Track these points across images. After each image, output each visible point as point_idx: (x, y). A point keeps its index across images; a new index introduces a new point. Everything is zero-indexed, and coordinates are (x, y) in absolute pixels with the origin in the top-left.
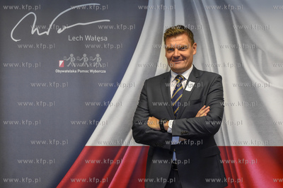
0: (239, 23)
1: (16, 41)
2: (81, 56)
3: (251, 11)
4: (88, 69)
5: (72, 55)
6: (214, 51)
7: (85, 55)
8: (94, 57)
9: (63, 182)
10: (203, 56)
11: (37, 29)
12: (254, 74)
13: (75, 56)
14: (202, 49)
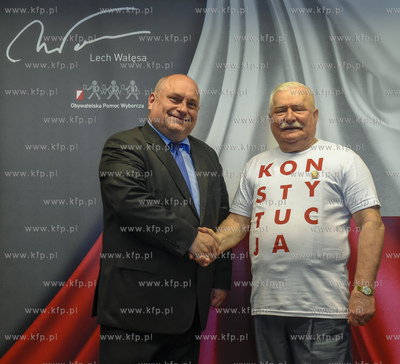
0: (338, 34)
1: (14, 61)
2: (109, 84)
3: (356, 17)
4: (118, 102)
5: (95, 83)
7: (114, 82)
8: (128, 84)
9: (80, 268)
11: (44, 44)
13: (99, 84)
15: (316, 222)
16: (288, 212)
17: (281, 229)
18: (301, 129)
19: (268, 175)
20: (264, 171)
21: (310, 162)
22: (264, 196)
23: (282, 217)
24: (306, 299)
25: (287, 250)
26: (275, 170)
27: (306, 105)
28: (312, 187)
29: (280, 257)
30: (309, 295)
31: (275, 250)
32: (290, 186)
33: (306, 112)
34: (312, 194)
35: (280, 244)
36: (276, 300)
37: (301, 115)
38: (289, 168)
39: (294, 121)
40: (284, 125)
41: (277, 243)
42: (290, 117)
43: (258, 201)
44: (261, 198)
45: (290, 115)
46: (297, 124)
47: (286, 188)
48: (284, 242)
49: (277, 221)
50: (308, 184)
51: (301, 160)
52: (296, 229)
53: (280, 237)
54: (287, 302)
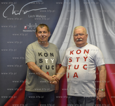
2: (34, 24)
5: (30, 24)
6: (93, 22)
7: (36, 24)
10: (88, 24)
12: (110, 32)
13: (31, 24)
14: (88, 21)
15: (86, 69)
16: (78, 66)
17: (76, 71)
18: (82, 41)
19: (73, 54)
20: (71, 53)
21: (85, 51)
22: (71, 60)
23: (76, 67)
24: (83, 91)
25: (77, 77)
26: (75, 52)
27: (84, 33)
28: (85, 58)
29: (75, 79)
30: (84, 90)
31: (74, 77)
32: (79, 58)
33: (84, 36)
34: (85, 61)
35: (76, 75)
36: (74, 91)
37: (82, 37)
38: (79, 52)
39: (80, 38)
40: (77, 40)
41: (75, 75)
42: (79, 37)
43: (69, 62)
44: (70, 61)
45: (79, 36)
46: (81, 39)
47: (78, 58)
48: (77, 75)
49: (75, 68)
50: (84, 57)
51: (82, 50)
52: (80, 71)
53: (76, 73)
54: (77, 92)
